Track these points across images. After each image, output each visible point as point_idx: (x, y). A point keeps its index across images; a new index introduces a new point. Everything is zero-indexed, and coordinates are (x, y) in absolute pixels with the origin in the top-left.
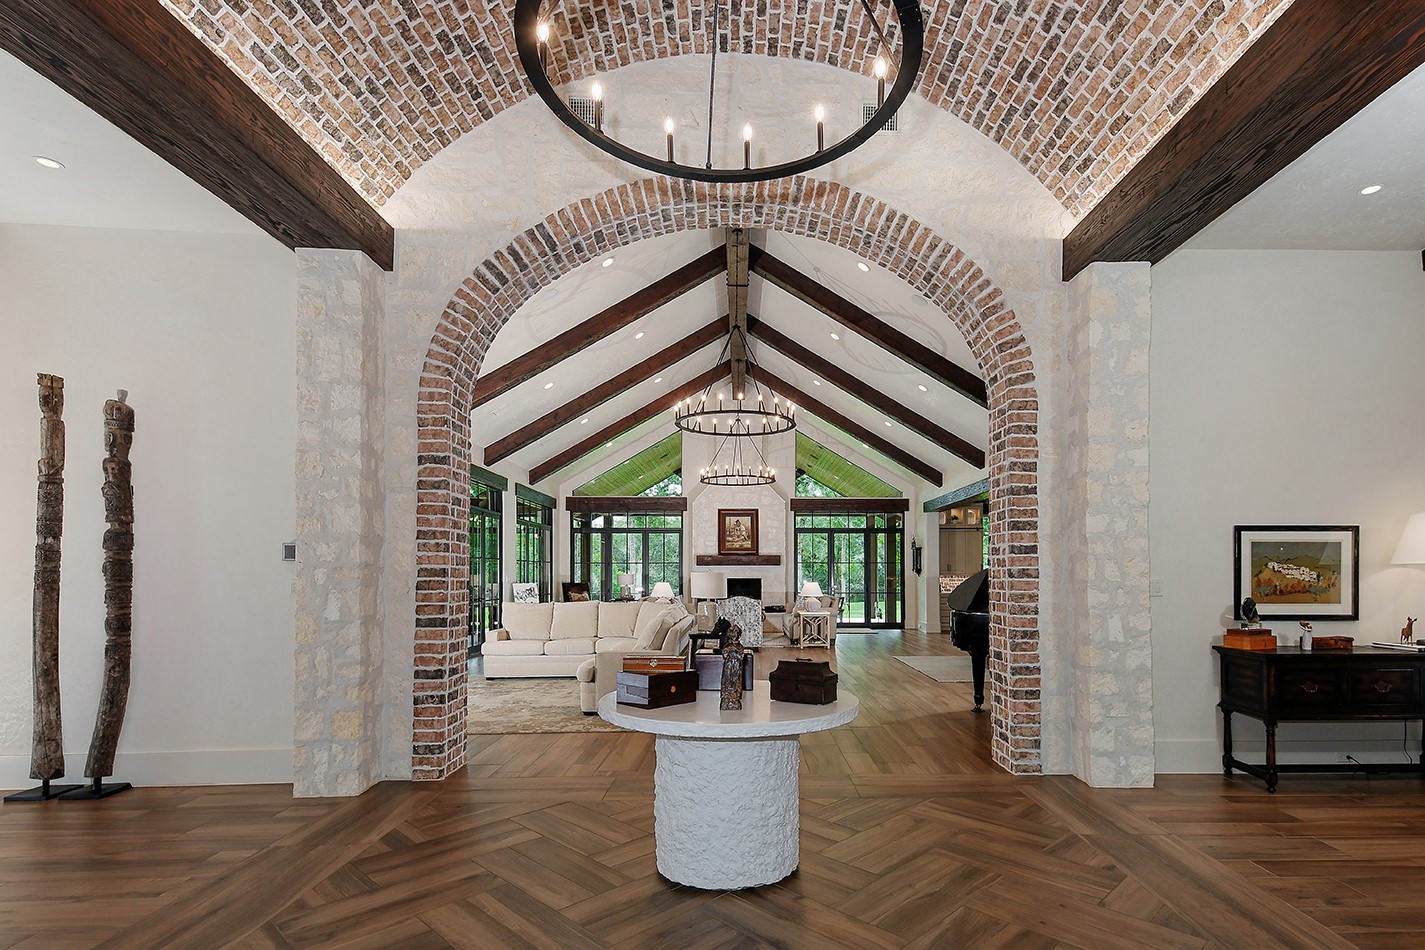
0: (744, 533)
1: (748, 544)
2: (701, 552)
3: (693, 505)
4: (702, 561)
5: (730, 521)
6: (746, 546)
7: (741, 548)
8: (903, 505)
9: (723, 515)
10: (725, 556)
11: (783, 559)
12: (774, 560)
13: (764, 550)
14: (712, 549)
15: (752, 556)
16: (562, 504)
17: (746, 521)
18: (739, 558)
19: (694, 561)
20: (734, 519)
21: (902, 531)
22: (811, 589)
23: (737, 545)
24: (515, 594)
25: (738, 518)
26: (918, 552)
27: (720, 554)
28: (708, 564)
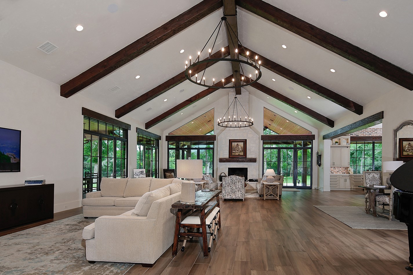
0: (240, 149)
1: (242, 154)
2: (222, 157)
3: (218, 138)
4: (222, 160)
5: (234, 144)
6: (241, 154)
7: (239, 155)
8: (312, 137)
9: (231, 142)
10: (232, 158)
11: (258, 160)
12: (254, 160)
13: (249, 156)
14: (226, 155)
15: (244, 158)
16: (164, 138)
17: (241, 144)
18: (238, 159)
19: (218, 160)
20: (236, 144)
21: (312, 148)
22: (270, 172)
23: (237, 154)
24: (134, 173)
25: (237, 143)
26: (319, 157)
27: (229, 157)
28: (224, 162)
